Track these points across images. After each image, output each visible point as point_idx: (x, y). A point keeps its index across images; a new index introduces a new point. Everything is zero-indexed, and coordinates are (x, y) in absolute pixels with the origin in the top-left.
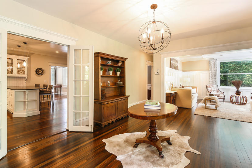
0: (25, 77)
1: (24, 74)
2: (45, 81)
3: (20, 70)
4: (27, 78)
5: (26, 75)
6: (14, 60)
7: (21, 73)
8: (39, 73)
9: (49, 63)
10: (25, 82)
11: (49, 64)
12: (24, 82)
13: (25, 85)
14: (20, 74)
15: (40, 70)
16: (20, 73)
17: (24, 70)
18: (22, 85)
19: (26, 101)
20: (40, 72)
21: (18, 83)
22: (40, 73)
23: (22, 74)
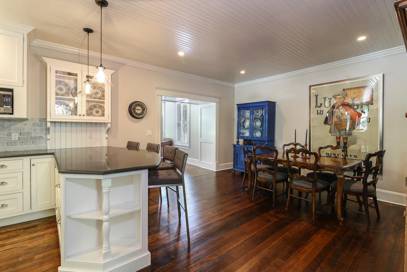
0: (105, 124)
1: (103, 115)
2: (149, 132)
3: (95, 106)
4: (109, 125)
5: (107, 118)
6: (79, 78)
7: (97, 112)
8: (136, 114)
9: (157, 88)
10: (107, 136)
11: (159, 92)
12: (105, 136)
13: (105, 144)
14: (94, 116)
15: (139, 105)
16: (94, 112)
17: (102, 105)
18: (98, 145)
19: (105, 217)
20: (139, 110)
21: (91, 138)
22: (139, 114)
23: (100, 116)
